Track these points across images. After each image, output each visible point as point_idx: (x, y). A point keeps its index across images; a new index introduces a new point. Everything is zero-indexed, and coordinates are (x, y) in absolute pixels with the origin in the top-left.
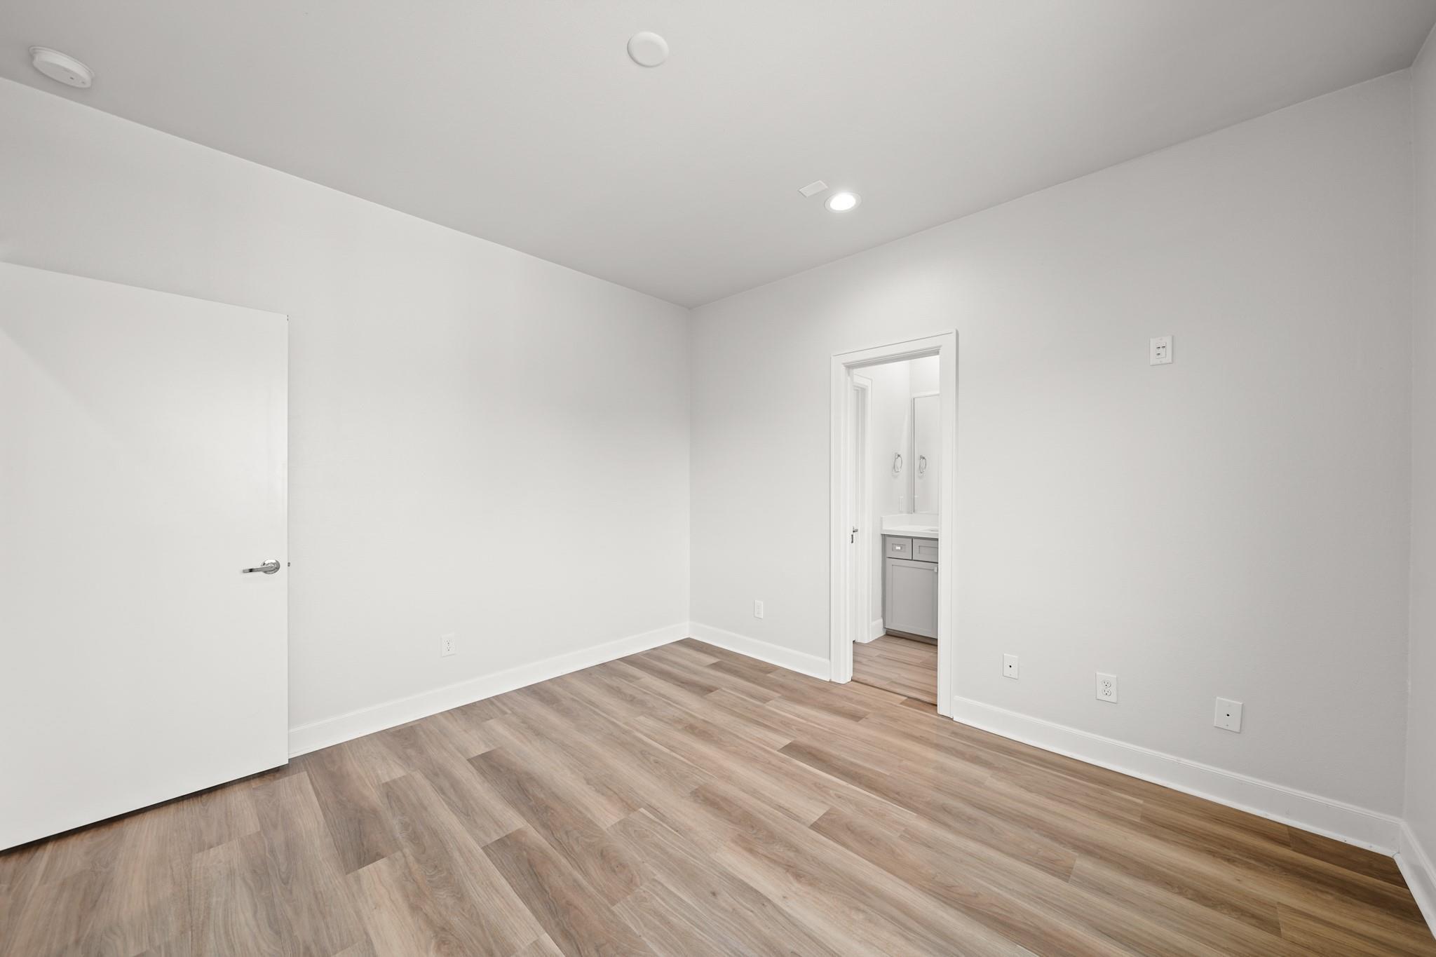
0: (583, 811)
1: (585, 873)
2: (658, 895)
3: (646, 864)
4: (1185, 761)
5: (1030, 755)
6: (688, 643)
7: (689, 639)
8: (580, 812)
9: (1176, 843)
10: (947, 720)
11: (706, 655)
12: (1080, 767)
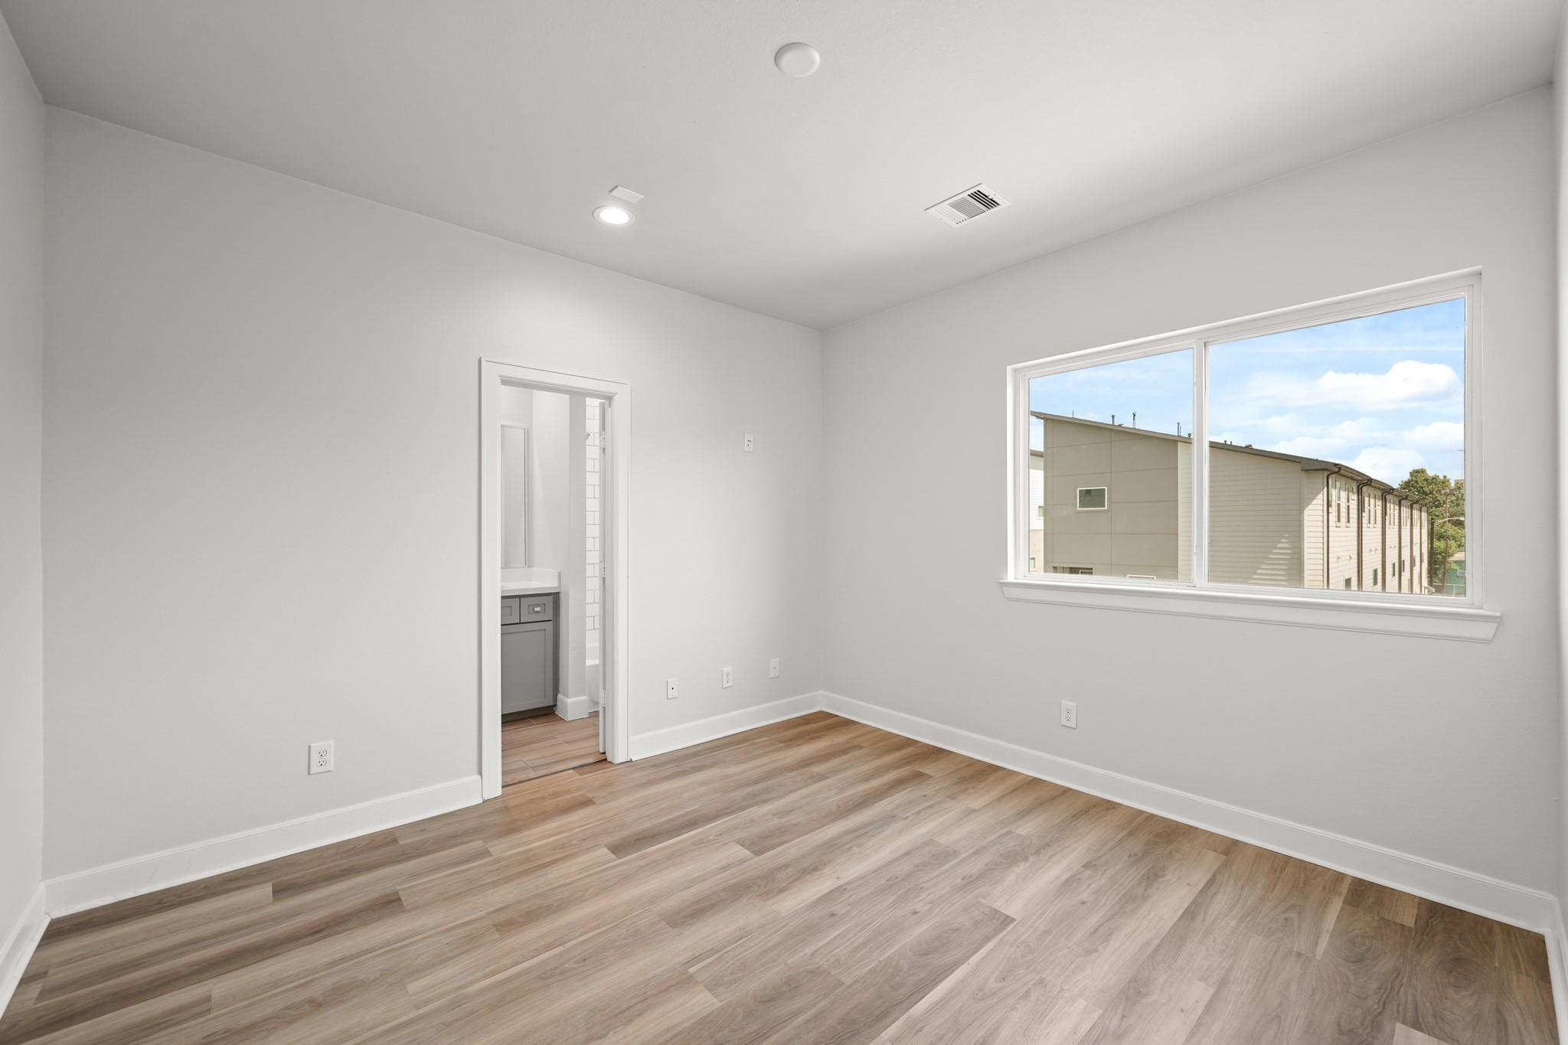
0: (675, 1031)
1: (796, 1014)
2: (832, 951)
3: (789, 962)
4: (761, 706)
5: (704, 750)
6: (58, 931)
7: (53, 923)
8: (675, 1036)
9: (803, 743)
10: (627, 764)
11: (194, 904)
12: (725, 741)
